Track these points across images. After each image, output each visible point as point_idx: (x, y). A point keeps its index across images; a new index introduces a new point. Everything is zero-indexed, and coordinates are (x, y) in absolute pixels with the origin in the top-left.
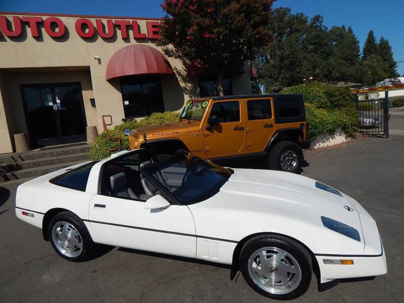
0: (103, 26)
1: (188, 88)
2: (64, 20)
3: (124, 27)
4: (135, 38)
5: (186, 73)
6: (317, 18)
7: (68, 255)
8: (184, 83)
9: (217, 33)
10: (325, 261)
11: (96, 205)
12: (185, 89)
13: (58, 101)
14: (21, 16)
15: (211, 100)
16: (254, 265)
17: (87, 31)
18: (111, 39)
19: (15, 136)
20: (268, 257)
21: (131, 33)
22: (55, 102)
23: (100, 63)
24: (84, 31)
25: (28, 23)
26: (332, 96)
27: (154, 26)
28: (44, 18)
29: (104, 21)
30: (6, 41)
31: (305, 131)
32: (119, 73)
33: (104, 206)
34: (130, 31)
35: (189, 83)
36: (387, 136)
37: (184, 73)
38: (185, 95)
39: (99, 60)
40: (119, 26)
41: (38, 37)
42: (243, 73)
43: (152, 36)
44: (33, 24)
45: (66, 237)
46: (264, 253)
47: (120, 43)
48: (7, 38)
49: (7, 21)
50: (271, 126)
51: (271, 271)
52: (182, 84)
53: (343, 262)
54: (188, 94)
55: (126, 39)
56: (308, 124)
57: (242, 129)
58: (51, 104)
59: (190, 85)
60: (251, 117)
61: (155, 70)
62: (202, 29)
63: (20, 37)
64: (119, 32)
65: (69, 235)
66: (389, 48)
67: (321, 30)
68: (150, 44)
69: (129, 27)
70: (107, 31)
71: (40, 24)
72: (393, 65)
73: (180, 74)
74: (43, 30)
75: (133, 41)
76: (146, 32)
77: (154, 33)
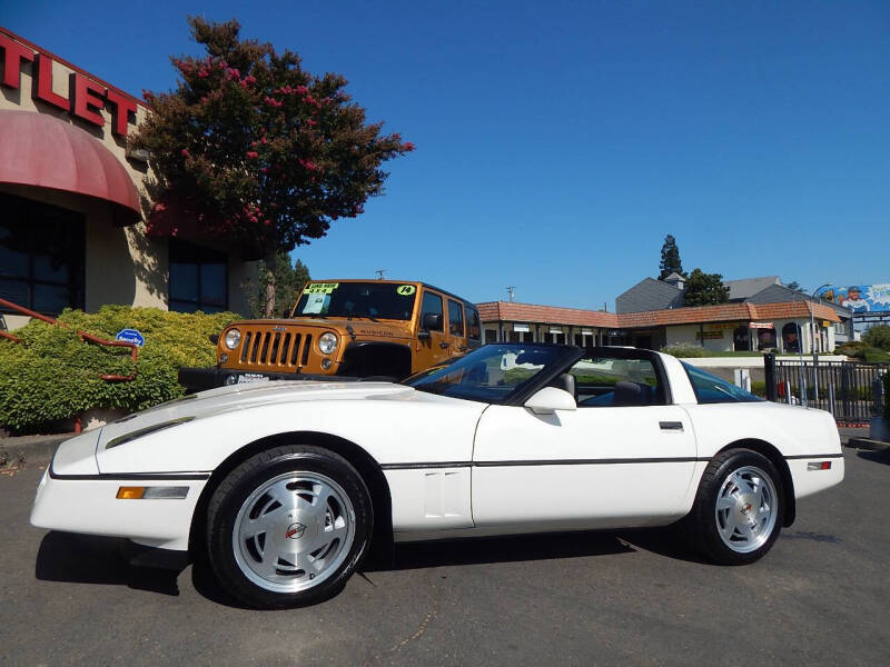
1: (146, 266)
3: (14, 59)
4: (36, 98)
5: (144, 227)
8: (138, 253)
12: (140, 266)
21: (26, 81)
27: (90, 91)
34: (23, 75)
35: (148, 255)
38: (138, 282)
50: (464, 350)
52: (135, 254)
54: (146, 282)
55: (12, 90)
59: (150, 260)
60: (452, 332)
75: (27, 103)
76: (65, 94)
77: (91, 107)
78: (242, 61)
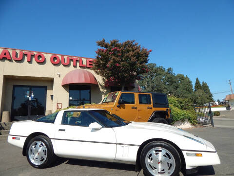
0: (64, 59)
2: (45, 55)
3: (75, 61)
4: (80, 66)
6: (170, 69)
7: (36, 164)
9: (123, 64)
10: (188, 155)
11: (60, 130)
12: (103, 92)
13: (32, 95)
14: (24, 52)
15: (120, 92)
16: (149, 160)
17: (56, 61)
18: (67, 66)
19: (3, 112)
20: (156, 154)
21: (78, 64)
22: (30, 96)
23: (59, 77)
24: (54, 61)
25: (26, 55)
26: (181, 103)
27: (90, 62)
28: (35, 53)
29: (65, 57)
30: (13, 62)
31: (169, 113)
32: (69, 82)
33: (64, 130)
36: (213, 126)
37: (103, 84)
38: (102, 95)
39: (60, 75)
40: (72, 60)
41: (30, 62)
42: (134, 87)
43: (89, 66)
44: (29, 56)
45: (37, 151)
46: (154, 152)
47: (72, 68)
48: (14, 61)
49: (16, 53)
50: (151, 108)
51: (159, 163)
52: (101, 90)
53: (197, 155)
55: (75, 66)
56: (170, 110)
57: (136, 108)
58: (28, 97)
59: (105, 90)
60: (141, 102)
61: (89, 81)
62: (115, 62)
63: (21, 61)
64: (72, 63)
65: (40, 150)
66: (207, 87)
67: (172, 75)
68: (87, 70)
69: (77, 61)
70: (66, 62)
71: (32, 56)
72: (211, 96)
73: (101, 85)
74: (33, 59)
75: (78, 68)
76: (85, 64)
77: (90, 65)
78: (106, 46)
